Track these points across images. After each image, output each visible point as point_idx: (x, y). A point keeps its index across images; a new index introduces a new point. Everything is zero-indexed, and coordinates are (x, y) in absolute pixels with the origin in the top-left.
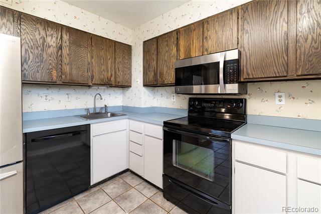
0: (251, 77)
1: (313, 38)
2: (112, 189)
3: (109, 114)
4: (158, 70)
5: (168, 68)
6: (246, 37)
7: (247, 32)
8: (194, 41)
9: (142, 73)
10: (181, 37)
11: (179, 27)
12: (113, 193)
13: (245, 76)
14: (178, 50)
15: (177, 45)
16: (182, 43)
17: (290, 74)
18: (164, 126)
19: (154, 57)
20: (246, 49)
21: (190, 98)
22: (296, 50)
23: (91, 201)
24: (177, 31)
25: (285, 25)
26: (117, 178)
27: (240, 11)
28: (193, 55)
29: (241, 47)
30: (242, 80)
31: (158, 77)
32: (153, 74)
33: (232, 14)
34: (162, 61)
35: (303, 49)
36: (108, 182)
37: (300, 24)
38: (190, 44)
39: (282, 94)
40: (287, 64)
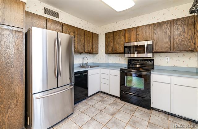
0: (157, 51)
1: (179, 39)
3: (89, 66)
4: (114, 46)
5: (120, 46)
6: (155, 36)
7: (156, 34)
8: (133, 35)
9: (105, 47)
10: (126, 33)
11: (125, 29)
13: (155, 50)
14: (125, 38)
15: (124, 37)
16: (126, 35)
17: (171, 50)
18: (121, 70)
19: (112, 40)
20: (155, 40)
21: (128, 59)
22: (174, 42)
24: (124, 30)
25: (170, 33)
27: (153, 26)
28: (132, 41)
29: (153, 39)
30: (153, 52)
31: (114, 50)
32: (111, 48)
33: (149, 26)
34: (116, 43)
35: (176, 42)
37: (175, 33)
38: (131, 36)
39: (168, 57)
40: (170, 47)
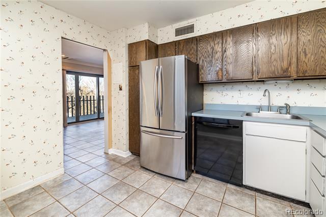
2: (266, 207)
12: (262, 210)
23: (236, 198)
26: (286, 203)
36: (270, 198)
